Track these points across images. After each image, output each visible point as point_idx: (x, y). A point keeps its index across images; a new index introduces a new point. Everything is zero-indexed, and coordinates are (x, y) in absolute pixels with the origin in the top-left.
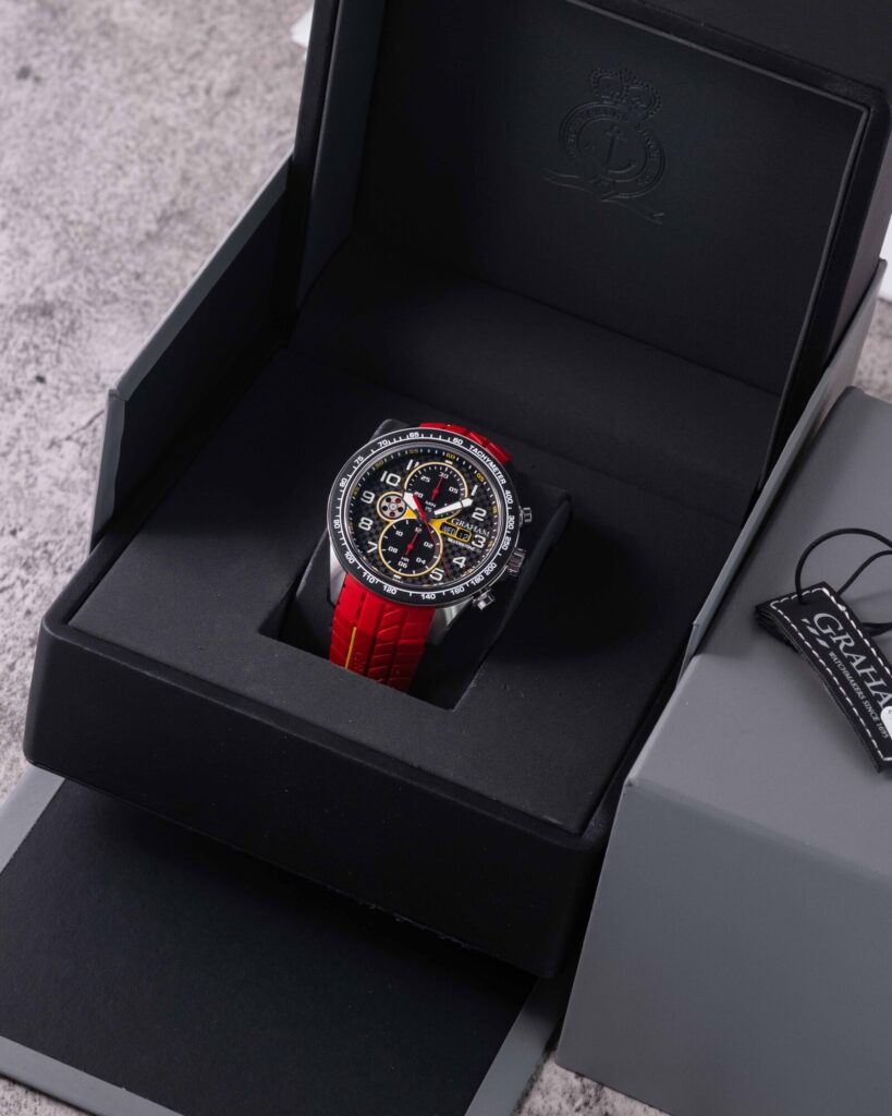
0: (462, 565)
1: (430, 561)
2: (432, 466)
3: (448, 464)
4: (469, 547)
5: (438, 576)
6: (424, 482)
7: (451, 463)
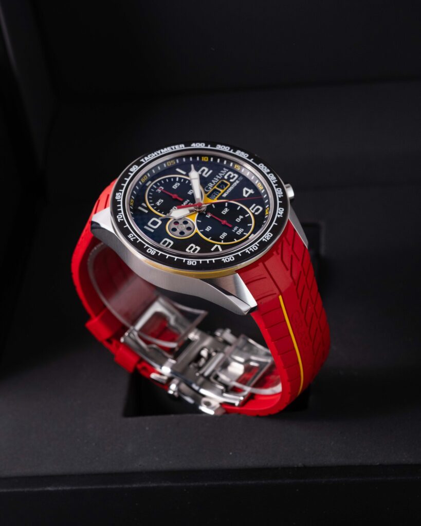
0: (251, 191)
1: (243, 212)
2: (149, 195)
4: (235, 184)
5: (258, 209)
6: (163, 203)
7: (150, 182)
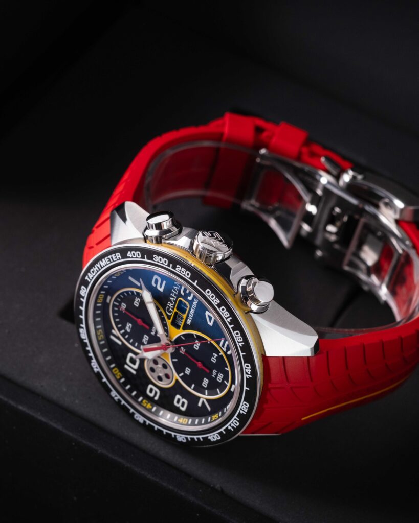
1: (214, 350)
3: (111, 300)
6: (132, 329)
7: (109, 298)
